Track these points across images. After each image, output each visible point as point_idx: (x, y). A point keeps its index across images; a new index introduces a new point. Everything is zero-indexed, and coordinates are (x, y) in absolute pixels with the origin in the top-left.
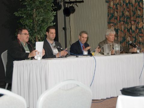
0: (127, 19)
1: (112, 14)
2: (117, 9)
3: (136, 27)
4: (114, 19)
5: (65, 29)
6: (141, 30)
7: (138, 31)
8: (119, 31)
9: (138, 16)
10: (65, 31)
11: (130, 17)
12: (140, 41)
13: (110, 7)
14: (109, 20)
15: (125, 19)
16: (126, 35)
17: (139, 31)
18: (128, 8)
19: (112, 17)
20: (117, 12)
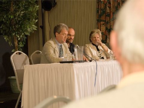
2: (110, 3)
10: (43, 29)
13: (101, 1)
14: (99, 17)
19: (103, 14)
20: (109, 7)
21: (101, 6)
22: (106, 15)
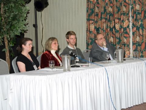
0: (110, 16)
1: (93, 9)
2: (98, 3)
3: (121, 26)
4: (94, 15)
5: (35, 26)
6: (126, 30)
7: (122, 30)
8: (100, 30)
9: (123, 14)
10: (35, 28)
11: (113, 15)
12: (124, 43)
13: (90, 1)
14: (88, 17)
15: (107, 16)
16: (108, 35)
17: (124, 31)
18: (111, 3)
20: (97, 7)
21: (90, 5)
22: (95, 14)
